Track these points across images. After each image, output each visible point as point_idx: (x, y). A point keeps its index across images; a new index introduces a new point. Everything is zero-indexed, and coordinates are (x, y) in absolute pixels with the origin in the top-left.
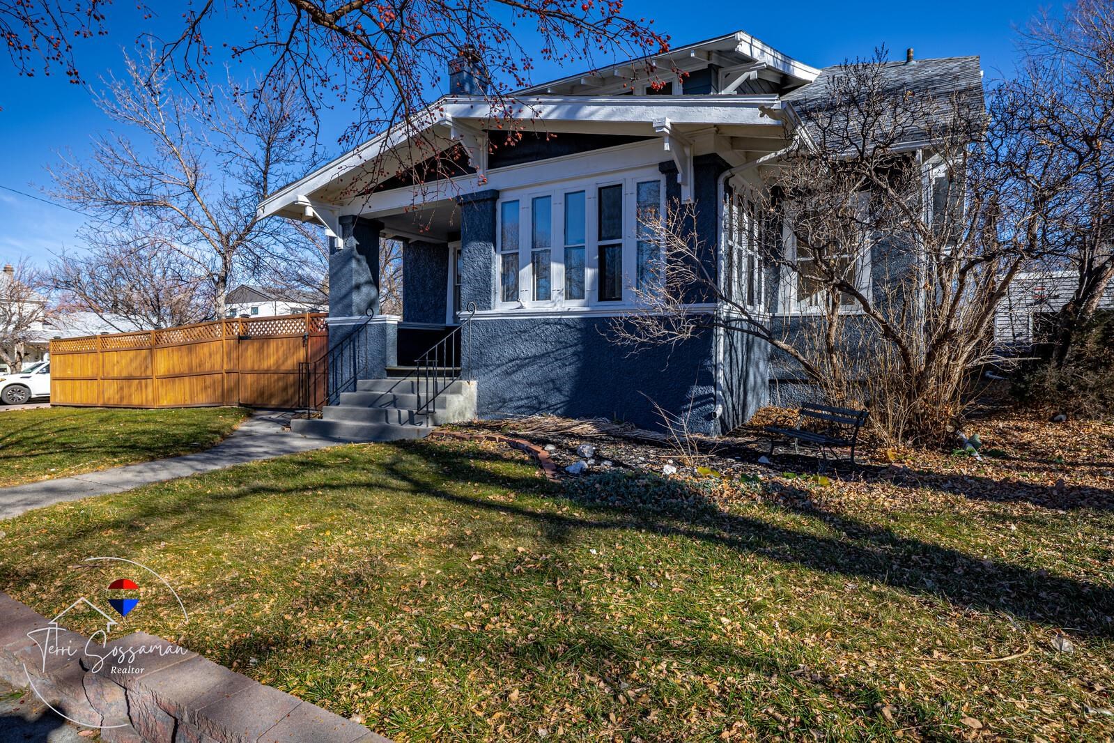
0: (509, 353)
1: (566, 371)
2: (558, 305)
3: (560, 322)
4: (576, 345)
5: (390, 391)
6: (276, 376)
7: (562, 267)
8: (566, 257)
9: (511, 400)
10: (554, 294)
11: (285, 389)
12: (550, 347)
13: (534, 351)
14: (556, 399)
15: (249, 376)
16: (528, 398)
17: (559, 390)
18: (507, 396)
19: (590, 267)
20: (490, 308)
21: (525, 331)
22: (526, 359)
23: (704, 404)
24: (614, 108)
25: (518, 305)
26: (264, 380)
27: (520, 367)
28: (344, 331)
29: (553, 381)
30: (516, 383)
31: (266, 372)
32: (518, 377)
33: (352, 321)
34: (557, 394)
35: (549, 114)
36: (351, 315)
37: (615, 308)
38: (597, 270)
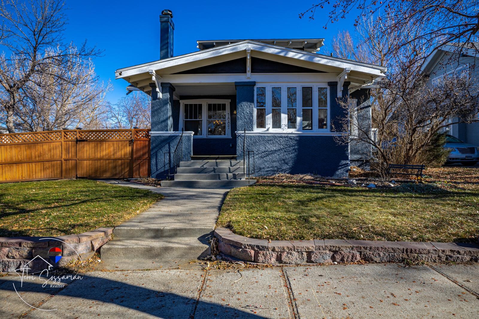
0: (262, 148)
1: (291, 156)
2: (285, 130)
3: (287, 137)
4: (294, 146)
5: (203, 166)
6: (107, 161)
7: (286, 116)
8: (288, 112)
9: (264, 168)
10: (283, 126)
11: (115, 167)
12: (282, 147)
13: (275, 148)
14: (285, 167)
15: (85, 162)
16: (272, 167)
17: (287, 164)
18: (262, 167)
19: (299, 116)
20: (253, 130)
21: (270, 140)
22: (271, 151)
23: (346, 167)
24: (328, 60)
25: (265, 129)
26: (98, 164)
27: (268, 155)
28: (162, 138)
29: (284, 160)
30: (266, 161)
31: (100, 159)
32: (268, 158)
33: (169, 134)
34: (286, 165)
35: (300, 57)
36: (167, 130)
37: (310, 132)
38: (302, 118)
